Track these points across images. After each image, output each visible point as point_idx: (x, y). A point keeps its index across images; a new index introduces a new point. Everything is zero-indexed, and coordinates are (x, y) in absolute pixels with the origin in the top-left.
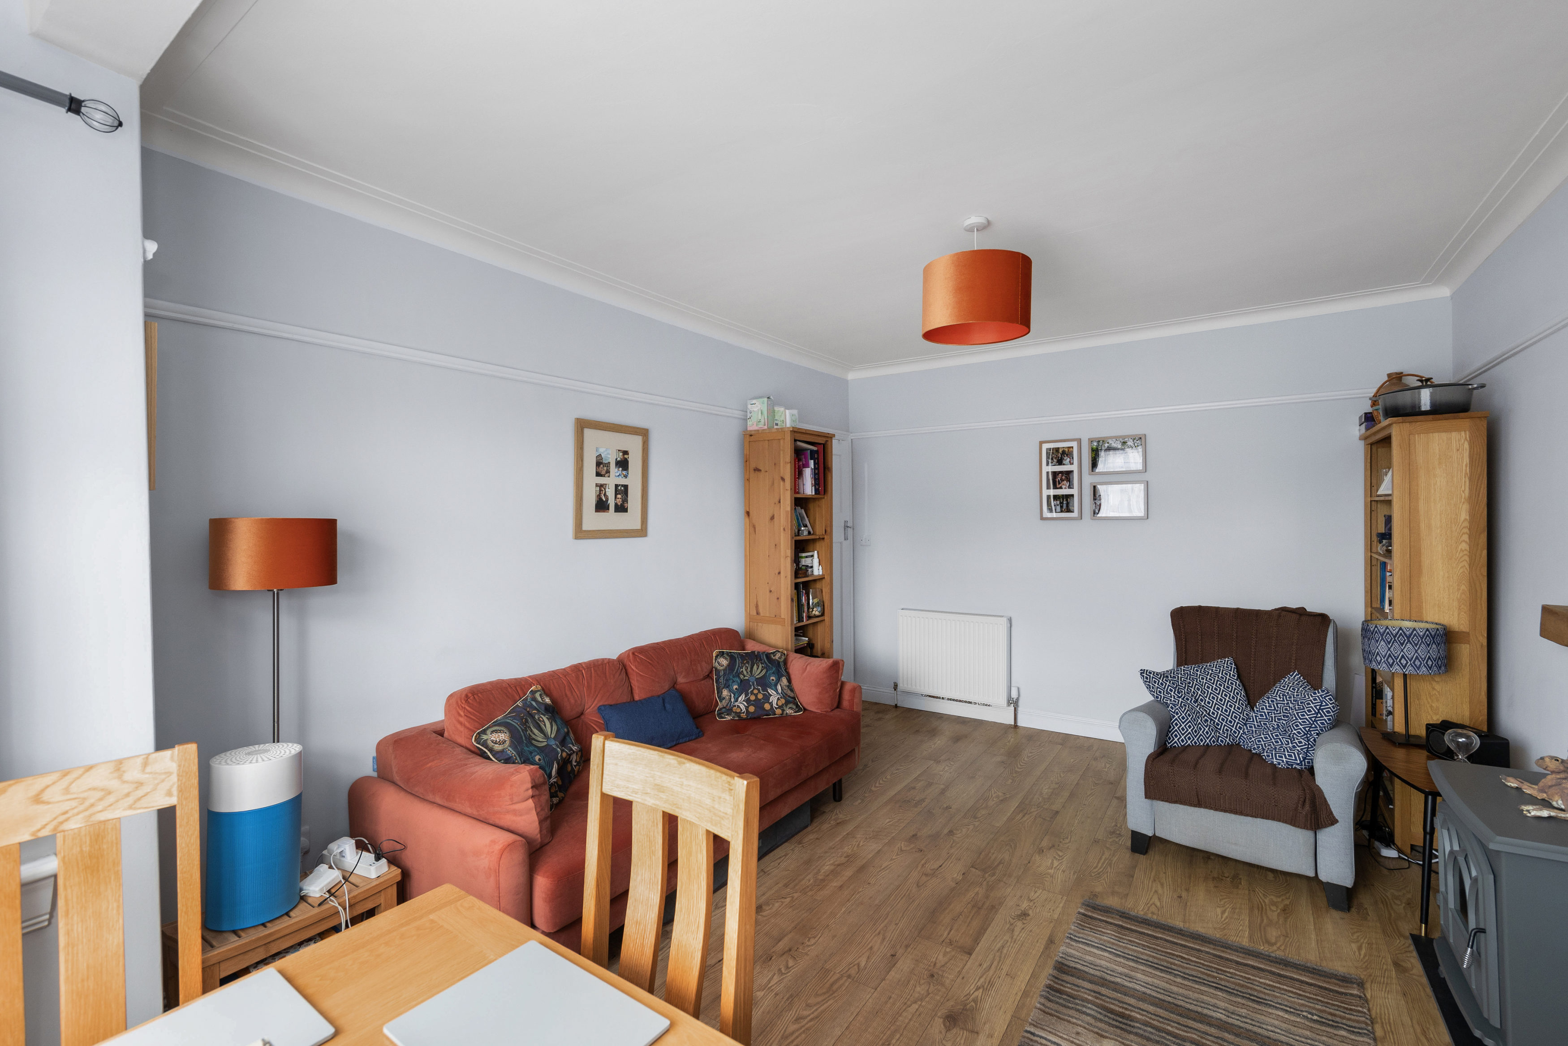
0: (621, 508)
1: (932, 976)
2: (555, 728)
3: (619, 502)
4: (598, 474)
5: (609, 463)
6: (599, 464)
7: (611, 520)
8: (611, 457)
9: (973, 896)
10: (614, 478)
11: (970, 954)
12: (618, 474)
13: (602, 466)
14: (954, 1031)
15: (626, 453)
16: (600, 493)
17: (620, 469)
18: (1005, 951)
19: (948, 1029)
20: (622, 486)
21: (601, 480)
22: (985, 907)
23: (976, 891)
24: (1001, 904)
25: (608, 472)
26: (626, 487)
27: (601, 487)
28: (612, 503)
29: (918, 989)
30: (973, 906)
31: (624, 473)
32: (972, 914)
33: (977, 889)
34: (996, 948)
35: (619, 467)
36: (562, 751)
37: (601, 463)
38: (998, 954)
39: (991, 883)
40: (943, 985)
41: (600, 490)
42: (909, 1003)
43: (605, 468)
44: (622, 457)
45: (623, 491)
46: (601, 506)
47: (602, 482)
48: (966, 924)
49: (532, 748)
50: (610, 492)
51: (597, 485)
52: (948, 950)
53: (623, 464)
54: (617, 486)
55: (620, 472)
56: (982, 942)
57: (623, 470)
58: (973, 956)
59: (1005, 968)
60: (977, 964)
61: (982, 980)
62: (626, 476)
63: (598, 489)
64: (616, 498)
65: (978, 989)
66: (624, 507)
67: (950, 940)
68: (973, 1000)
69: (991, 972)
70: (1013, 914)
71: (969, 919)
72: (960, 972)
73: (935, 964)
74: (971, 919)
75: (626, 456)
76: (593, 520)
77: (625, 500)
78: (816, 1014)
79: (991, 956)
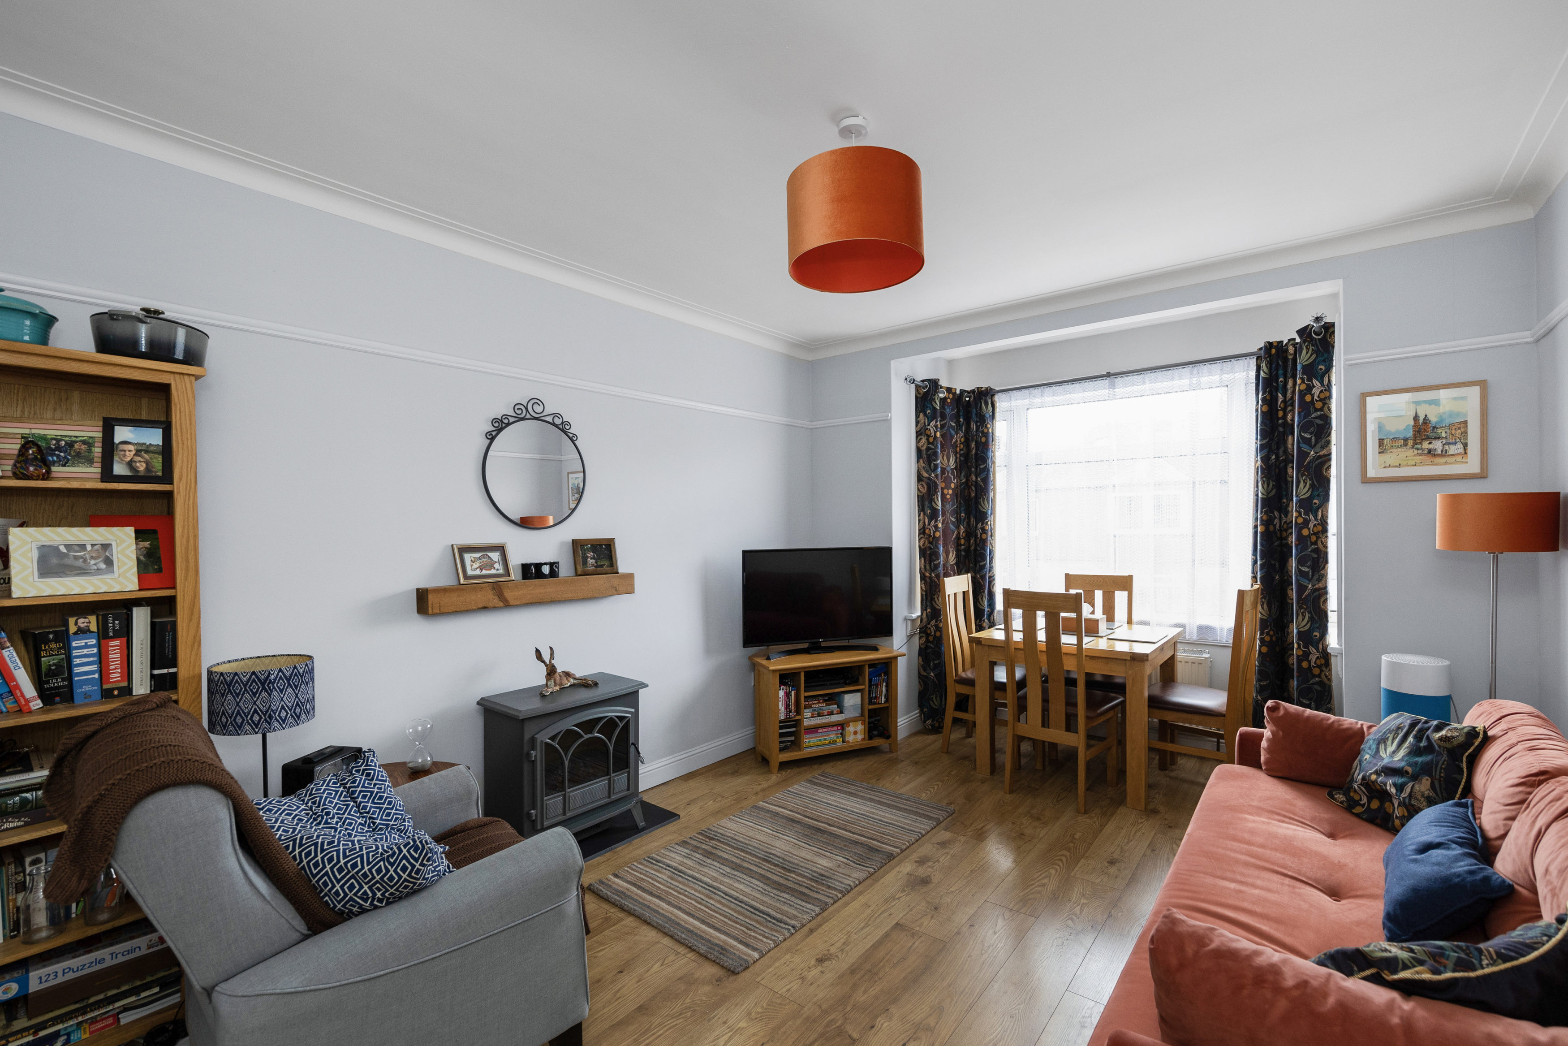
1: (936, 909)
2: (1403, 755)
9: (872, 989)
11: (897, 924)
14: (924, 876)
18: (862, 925)
19: (928, 876)
22: (862, 972)
23: (866, 996)
24: (842, 976)
29: (949, 900)
30: (876, 974)
32: (882, 964)
33: (862, 999)
34: (869, 927)
36: (1376, 772)
38: (870, 923)
39: (840, 1008)
40: (928, 902)
42: (957, 891)
48: (892, 952)
49: (1374, 746)
52: (918, 929)
56: (881, 934)
58: (895, 922)
59: (869, 911)
60: (893, 916)
61: (893, 904)
65: (898, 898)
67: (913, 937)
68: (905, 891)
69: (883, 909)
70: (834, 962)
71: (887, 958)
72: (911, 910)
73: (932, 917)
74: (884, 958)
78: (1031, 888)
79: (878, 921)
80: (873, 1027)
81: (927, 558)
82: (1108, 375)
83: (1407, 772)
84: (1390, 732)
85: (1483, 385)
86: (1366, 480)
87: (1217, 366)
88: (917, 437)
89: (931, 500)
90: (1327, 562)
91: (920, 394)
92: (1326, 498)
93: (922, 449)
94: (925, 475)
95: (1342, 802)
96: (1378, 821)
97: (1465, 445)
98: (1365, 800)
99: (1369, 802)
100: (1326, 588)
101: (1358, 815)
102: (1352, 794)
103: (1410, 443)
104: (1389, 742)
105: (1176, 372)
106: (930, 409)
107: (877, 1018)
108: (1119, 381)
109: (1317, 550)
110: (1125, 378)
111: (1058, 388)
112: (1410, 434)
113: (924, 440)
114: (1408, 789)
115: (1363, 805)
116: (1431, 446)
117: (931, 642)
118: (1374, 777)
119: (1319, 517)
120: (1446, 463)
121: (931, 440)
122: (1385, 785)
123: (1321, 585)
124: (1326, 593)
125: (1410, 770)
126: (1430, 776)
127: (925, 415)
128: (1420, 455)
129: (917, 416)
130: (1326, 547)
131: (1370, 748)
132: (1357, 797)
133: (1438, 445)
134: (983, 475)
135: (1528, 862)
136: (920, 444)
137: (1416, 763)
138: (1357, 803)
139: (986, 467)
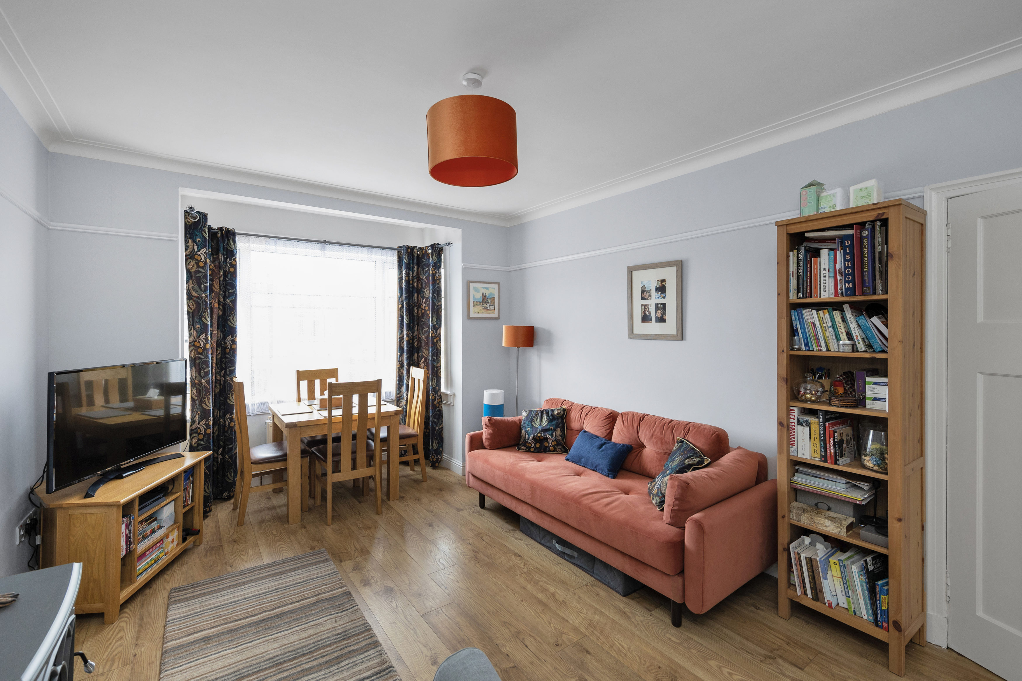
0: (662, 319)
2: (546, 423)
3: (659, 315)
4: (643, 298)
5: (651, 290)
6: (643, 292)
7: (653, 327)
8: (652, 286)
10: (654, 300)
11: (422, 615)
12: (658, 296)
13: (645, 293)
15: (663, 281)
16: (645, 310)
17: (660, 293)
18: (411, 632)
20: (661, 304)
21: (645, 302)
25: (650, 296)
26: (664, 305)
27: (645, 306)
28: (653, 316)
31: (663, 295)
34: (417, 630)
35: (658, 292)
36: (539, 433)
37: (645, 291)
38: (412, 627)
41: (645, 308)
43: (648, 294)
44: (660, 285)
45: (662, 308)
46: (646, 318)
47: (646, 303)
49: (530, 424)
50: (652, 309)
51: (642, 305)
53: (662, 289)
54: (657, 305)
55: (659, 295)
56: (426, 626)
57: (661, 293)
58: (418, 615)
59: (399, 624)
62: (664, 297)
63: (643, 307)
64: (656, 313)
66: (663, 319)
70: (440, 656)
75: (663, 283)
76: (640, 327)
77: (664, 314)
80: (508, 655)
81: (197, 367)
82: (325, 242)
83: (551, 429)
84: (534, 417)
85: (498, 284)
86: (470, 318)
87: (380, 251)
88: (186, 260)
89: (201, 317)
90: (440, 354)
91: (189, 222)
92: (440, 326)
93: (191, 271)
94: (194, 294)
95: (525, 450)
96: (542, 450)
97: (495, 306)
98: (533, 445)
99: (535, 445)
100: (440, 366)
101: (533, 452)
102: (527, 445)
103: (481, 303)
104: (535, 421)
105: (360, 249)
106: (201, 238)
107: (501, 651)
108: (327, 246)
109: (437, 348)
110: (332, 246)
111: (287, 242)
112: (481, 300)
113: (193, 263)
114: (554, 435)
115: (533, 448)
116: (486, 306)
117: (202, 440)
118: (539, 435)
119: (438, 333)
120: (490, 313)
121: (201, 264)
122: (546, 436)
123: (438, 365)
124: (441, 368)
125: (552, 428)
126: (559, 427)
127: (194, 241)
128: (484, 309)
129: (186, 242)
130: (440, 347)
131: (528, 425)
132: (530, 445)
133: (488, 305)
134: (232, 298)
135: (637, 436)
136: (190, 267)
137: (553, 424)
138: (531, 447)
139: (235, 291)
